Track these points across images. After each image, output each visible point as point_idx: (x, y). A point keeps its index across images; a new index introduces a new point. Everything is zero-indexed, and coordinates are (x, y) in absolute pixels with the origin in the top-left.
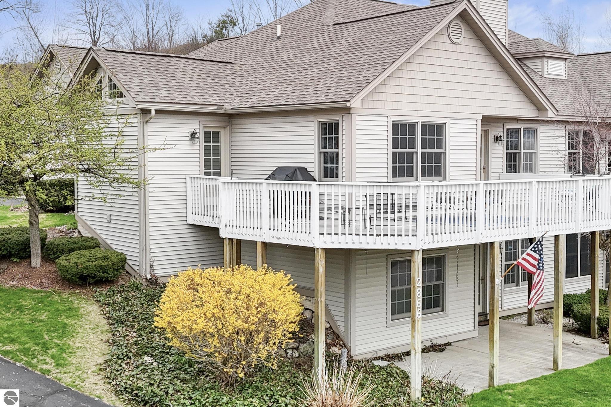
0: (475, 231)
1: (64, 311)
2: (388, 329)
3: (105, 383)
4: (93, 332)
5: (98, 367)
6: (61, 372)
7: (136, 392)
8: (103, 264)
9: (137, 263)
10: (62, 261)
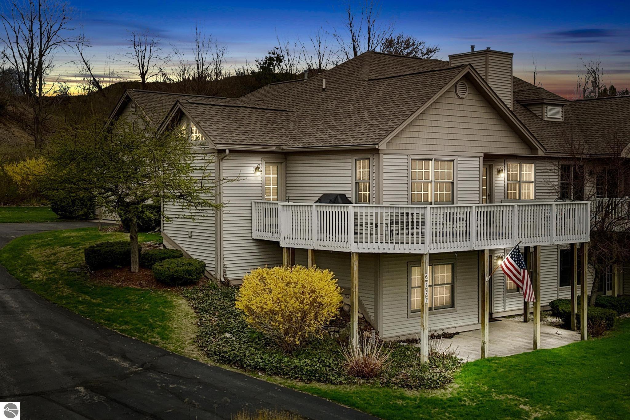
0: (469, 241)
1: (162, 303)
2: (408, 319)
3: (198, 350)
4: (185, 317)
5: (192, 340)
6: (166, 343)
7: (223, 354)
8: (189, 269)
9: (214, 269)
10: (157, 266)
